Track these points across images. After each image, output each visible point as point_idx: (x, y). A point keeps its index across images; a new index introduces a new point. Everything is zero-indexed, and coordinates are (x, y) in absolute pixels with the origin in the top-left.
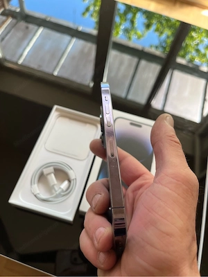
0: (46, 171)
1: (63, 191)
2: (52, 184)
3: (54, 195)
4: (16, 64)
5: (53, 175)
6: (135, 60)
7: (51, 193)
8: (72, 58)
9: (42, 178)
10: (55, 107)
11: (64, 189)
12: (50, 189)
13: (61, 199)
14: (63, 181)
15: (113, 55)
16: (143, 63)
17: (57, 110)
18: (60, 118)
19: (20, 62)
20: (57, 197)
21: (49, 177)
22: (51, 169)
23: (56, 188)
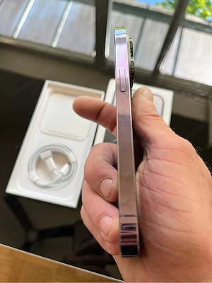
0: (43, 155)
1: (63, 176)
2: (51, 169)
3: (55, 180)
4: (12, 38)
5: (51, 159)
6: (140, 20)
7: (52, 179)
8: (70, 25)
9: (40, 163)
10: (47, 82)
11: (65, 173)
12: (50, 174)
13: (62, 184)
14: (63, 165)
15: (114, 17)
16: (149, 22)
17: (49, 85)
18: (54, 95)
19: (16, 36)
20: (58, 182)
21: (47, 161)
22: (49, 153)
23: (56, 172)
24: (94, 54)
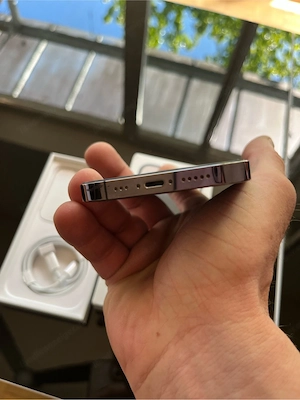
0: (42, 250)
1: (69, 277)
2: (52, 268)
3: (57, 283)
5: (53, 256)
6: (183, 80)
7: (53, 281)
8: (91, 83)
9: (38, 260)
10: (53, 156)
11: (71, 274)
12: (50, 275)
13: (66, 289)
14: (68, 263)
15: (149, 74)
16: (196, 83)
17: (56, 160)
18: (62, 172)
19: (17, 94)
20: (60, 286)
21: (48, 258)
22: (50, 246)
23: (59, 273)
24: (122, 121)
